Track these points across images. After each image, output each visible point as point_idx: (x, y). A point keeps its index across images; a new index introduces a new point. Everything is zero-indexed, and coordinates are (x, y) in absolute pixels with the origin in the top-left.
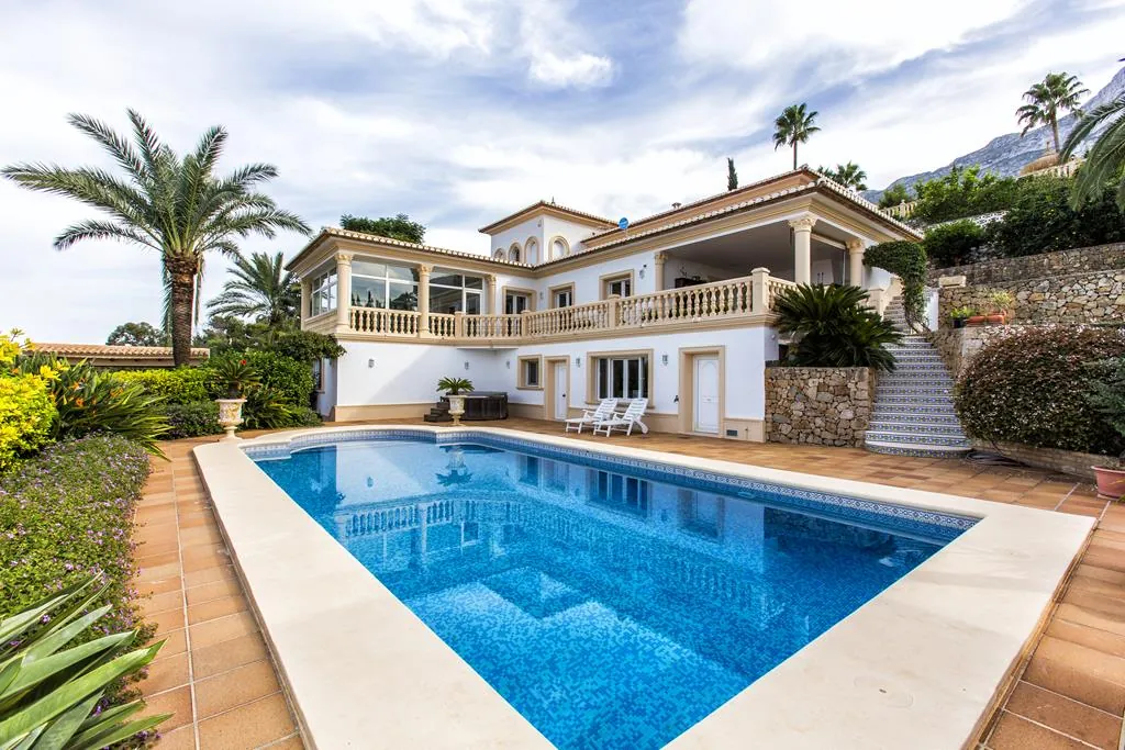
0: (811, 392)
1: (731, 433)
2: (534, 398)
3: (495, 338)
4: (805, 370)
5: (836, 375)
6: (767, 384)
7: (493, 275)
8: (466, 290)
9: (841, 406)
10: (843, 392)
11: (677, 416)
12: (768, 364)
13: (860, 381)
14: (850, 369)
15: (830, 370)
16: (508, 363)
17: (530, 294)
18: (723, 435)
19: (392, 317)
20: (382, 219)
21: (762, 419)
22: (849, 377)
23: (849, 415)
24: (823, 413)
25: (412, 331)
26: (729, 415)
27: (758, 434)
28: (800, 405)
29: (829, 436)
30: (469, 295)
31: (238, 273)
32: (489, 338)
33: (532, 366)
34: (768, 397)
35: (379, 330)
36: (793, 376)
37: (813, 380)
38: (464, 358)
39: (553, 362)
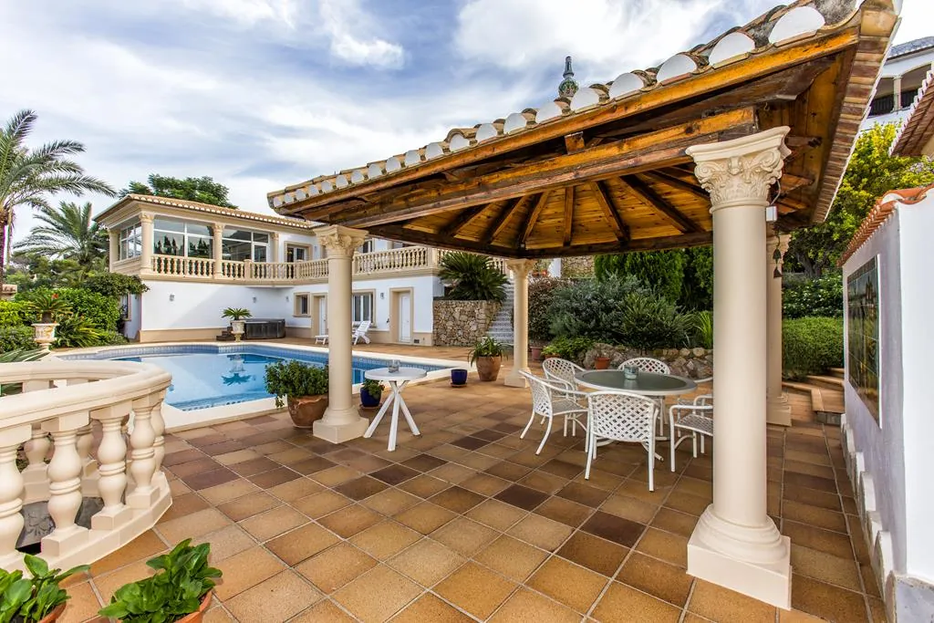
0: (457, 315)
1: (417, 341)
2: (305, 323)
3: (276, 279)
4: (454, 302)
5: (469, 304)
6: (434, 311)
7: (276, 232)
8: (254, 244)
9: (471, 323)
10: (472, 315)
11: (388, 332)
12: (435, 299)
13: (481, 308)
14: (475, 302)
15: (466, 302)
16: (287, 298)
17: (307, 247)
18: (412, 343)
19: (191, 263)
20: (190, 179)
21: (431, 331)
22: (476, 306)
23: (474, 328)
24: (462, 327)
25: (208, 274)
26: (415, 331)
27: (429, 342)
28: (450, 323)
29: (464, 341)
30: (256, 247)
31: (45, 220)
32: (272, 279)
33: (303, 300)
34: (434, 319)
35: (178, 272)
36: (448, 305)
37: (458, 308)
38: (253, 294)
39: (318, 298)
